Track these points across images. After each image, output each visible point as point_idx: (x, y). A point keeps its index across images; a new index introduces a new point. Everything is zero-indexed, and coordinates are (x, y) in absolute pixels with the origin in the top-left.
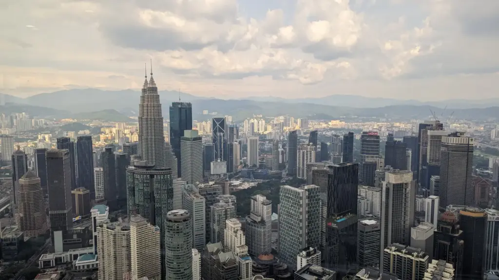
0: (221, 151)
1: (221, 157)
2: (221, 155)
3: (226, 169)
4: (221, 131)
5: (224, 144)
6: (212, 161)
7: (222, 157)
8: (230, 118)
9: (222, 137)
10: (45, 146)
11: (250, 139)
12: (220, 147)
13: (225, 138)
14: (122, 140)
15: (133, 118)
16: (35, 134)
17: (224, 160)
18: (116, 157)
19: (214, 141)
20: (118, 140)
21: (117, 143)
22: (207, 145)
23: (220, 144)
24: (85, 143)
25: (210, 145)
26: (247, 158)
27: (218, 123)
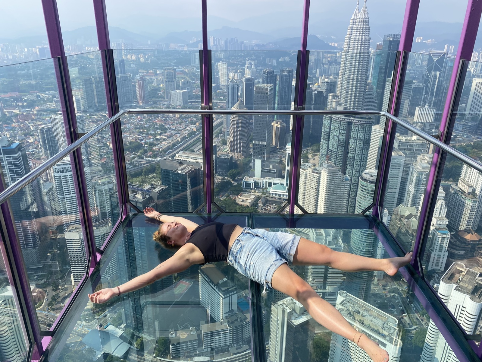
0: (432, 95)
2: (431, 99)
3: (434, 117)
4: (437, 69)
5: (438, 86)
6: (417, 106)
7: (432, 102)
8: (452, 47)
9: (438, 77)
10: (251, 72)
11: (477, 81)
12: (433, 90)
13: (441, 79)
14: (320, 70)
15: (333, 45)
16: (244, 60)
17: (433, 106)
18: (313, 93)
19: (426, 81)
20: (315, 71)
21: (314, 73)
22: (416, 85)
23: (434, 86)
24: (286, 76)
25: (419, 86)
26: (466, 106)
27: (435, 59)
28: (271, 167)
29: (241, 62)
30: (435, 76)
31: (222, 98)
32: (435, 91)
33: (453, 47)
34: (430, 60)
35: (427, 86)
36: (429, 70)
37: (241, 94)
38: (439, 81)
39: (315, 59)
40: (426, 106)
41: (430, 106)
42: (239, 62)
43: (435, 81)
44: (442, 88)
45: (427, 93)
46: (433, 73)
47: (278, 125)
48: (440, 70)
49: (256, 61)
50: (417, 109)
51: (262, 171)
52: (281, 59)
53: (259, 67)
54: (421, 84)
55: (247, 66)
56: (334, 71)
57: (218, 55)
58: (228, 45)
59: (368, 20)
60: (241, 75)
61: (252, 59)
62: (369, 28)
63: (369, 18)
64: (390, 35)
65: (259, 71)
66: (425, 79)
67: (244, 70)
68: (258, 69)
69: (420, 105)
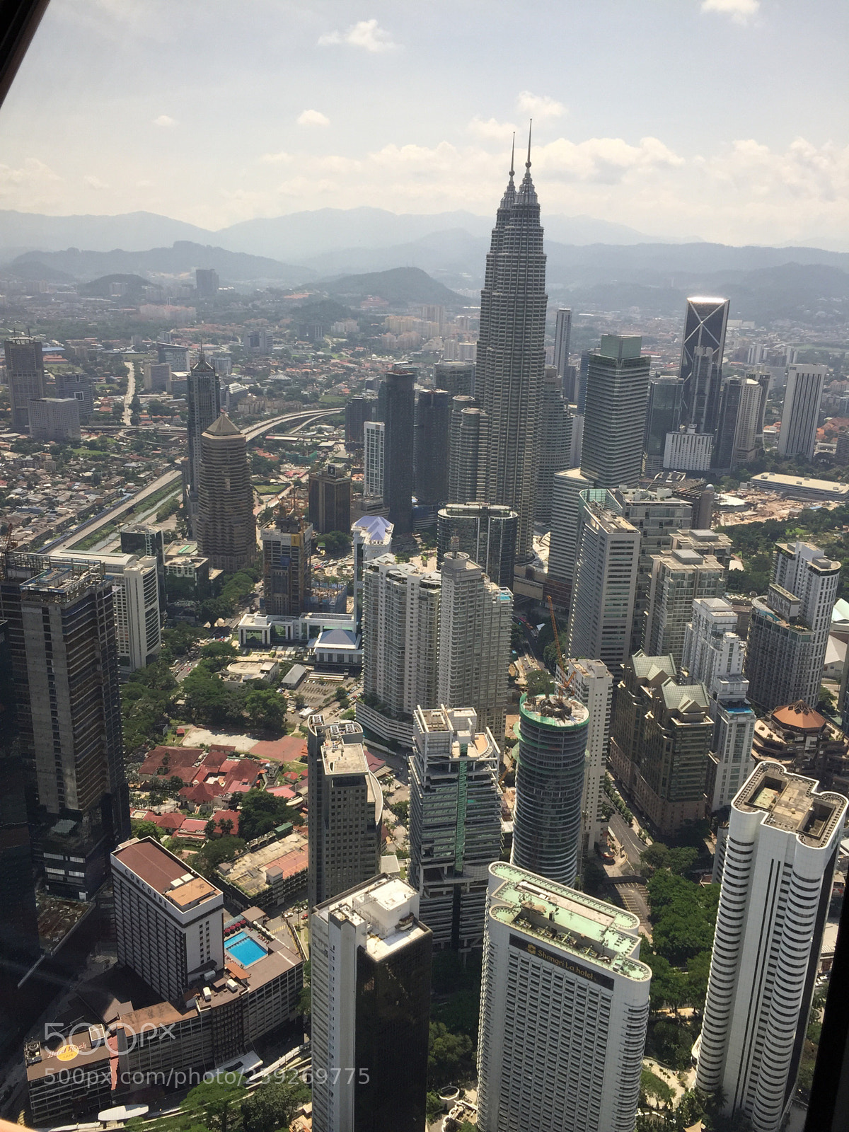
0: (701, 403)
1: (698, 422)
2: (699, 414)
3: (708, 456)
4: (708, 342)
5: (713, 381)
6: (670, 431)
7: (703, 420)
9: (710, 361)
11: (797, 371)
12: (701, 391)
13: (718, 365)
17: (705, 429)
23: (702, 382)
27: (702, 320)
30: (706, 359)
32: (707, 393)
34: (692, 323)
35: (687, 383)
36: (690, 346)
38: (714, 370)
40: (691, 431)
41: (697, 431)
43: (704, 370)
45: (688, 397)
46: (699, 350)
48: (714, 346)
50: (669, 437)
54: (674, 377)
69: (675, 429)
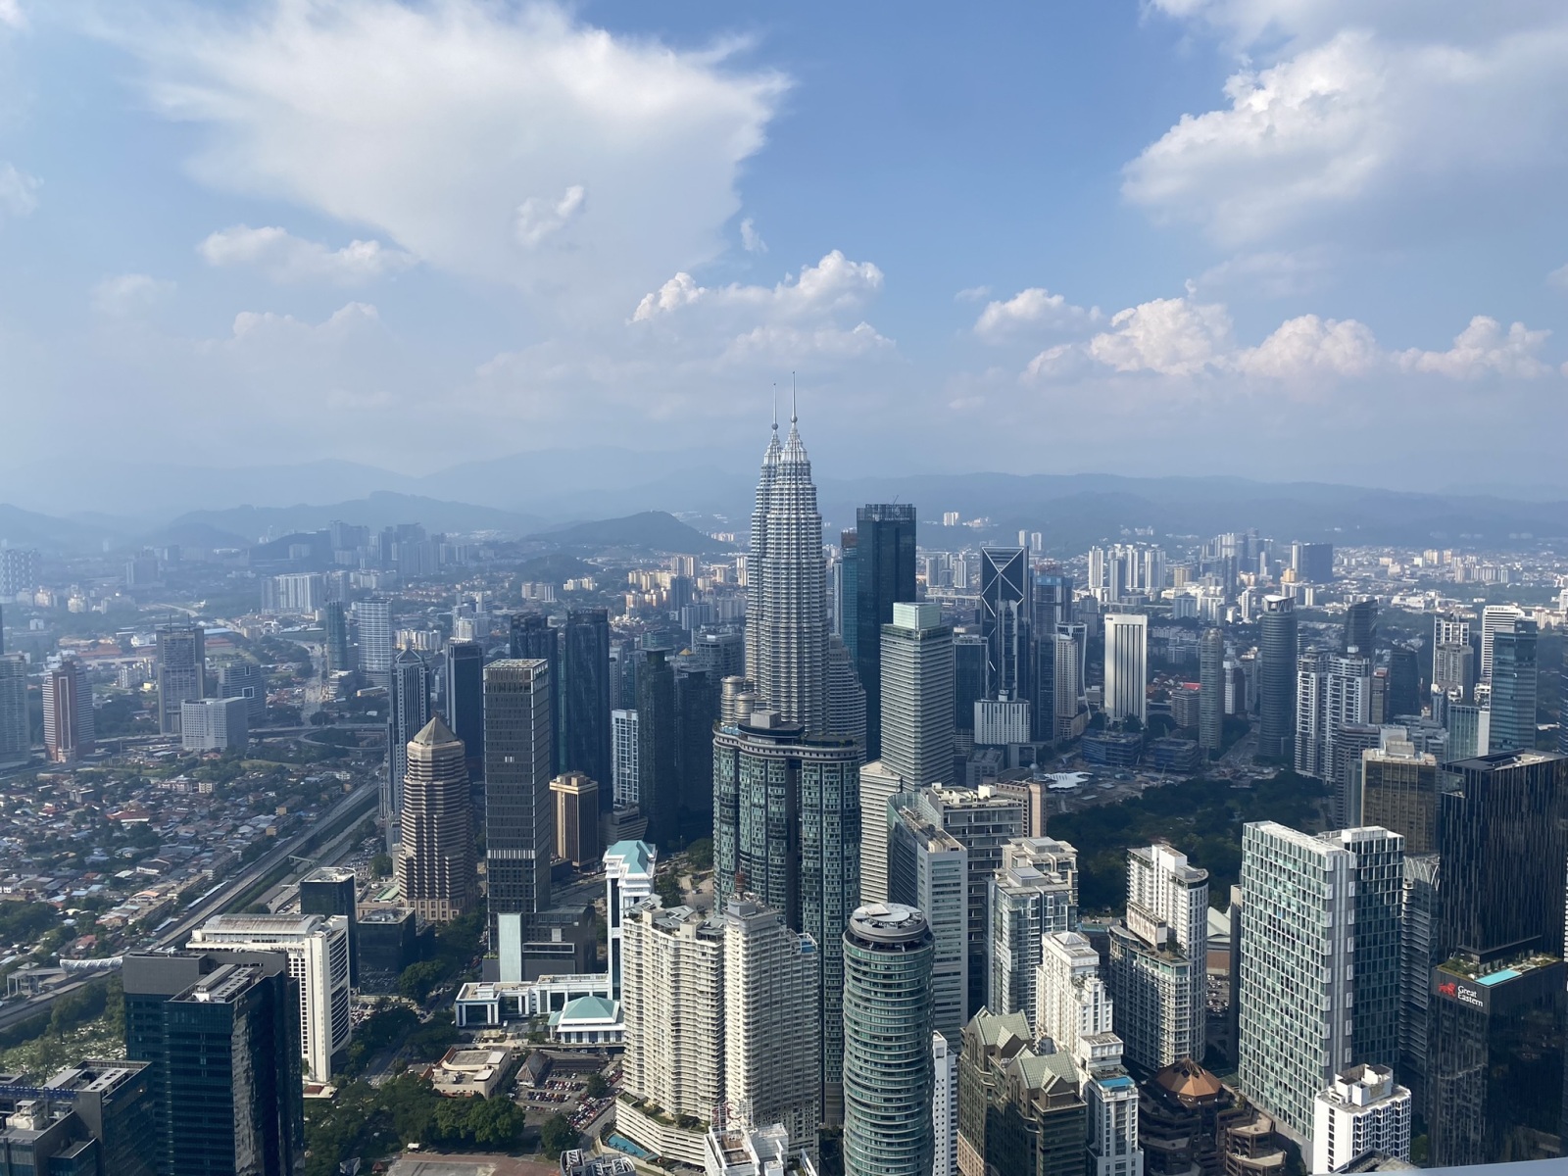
0: (1010, 665)
1: (1009, 685)
2: (1010, 677)
3: (1027, 725)
4: (1009, 594)
5: (1021, 639)
6: (977, 699)
7: (1015, 685)
8: (1036, 538)
9: (1015, 616)
10: (473, 627)
11: (1114, 622)
12: (1009, 650)
13: (1024, 619)
14: (690, 612)
15: (721, 539)
16: (447, 590)
17: (1019, 696)
18: (677, 678)
19: (987, 629)
20: (677, 613)
21: (674, 621)
22: (962, 640)
23: (1009, 639)
24: (587, 631)
25: (971, 641)
26: (1103, 690)
27: (1000, 568)
28: (556, 936)
29: (436, 596)
30: (1009, 614)
31: (374, 713)
32: (1015, 652)
33: (1040, 535)
34: (988, 571)
35: (992, 642)
36: (990, 596)
37: (442, 696)
38: (1021, 626)
39: (673, 581)
40: (1002, 698)
41: (1010, 697)
42: (430, 597)
43: (1009, 627)
44: (1032, 644)
45: (994, 658)
46: (1001, 605)
47: (574, 789)
48: (1017, 598)
49: (489, 592)
50: (978, 706)
51: (524, 956)
52: (570, 585)
53: (501, 608)
54: (977, 636)
55: (460, 609)
56: (733, 613)
57: (357, 581)
58: (394, 546)
59: (809, 469)
60: (439, 637)
61: (473, 588)
62: (814, 489)
63: (809, 465)
64: (870, 509)
65: (500, 620)
66: (984, 623)
67: (449, 620)
68: (497, 617)
69: (984, 697)
